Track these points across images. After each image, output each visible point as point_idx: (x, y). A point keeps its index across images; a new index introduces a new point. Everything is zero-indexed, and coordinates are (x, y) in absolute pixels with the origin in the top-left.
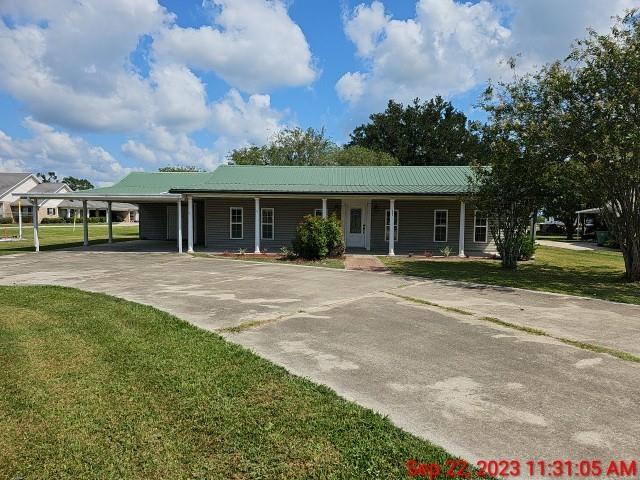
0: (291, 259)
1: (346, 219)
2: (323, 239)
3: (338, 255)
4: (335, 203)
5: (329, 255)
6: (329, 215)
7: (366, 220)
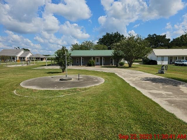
0: (87, 66)
1: (96, 60)
2: (92, 63)
3: (94, 66)
4: (94, 58)
5: (93, 66)
6: (93, 59)
7: (99, 60)
